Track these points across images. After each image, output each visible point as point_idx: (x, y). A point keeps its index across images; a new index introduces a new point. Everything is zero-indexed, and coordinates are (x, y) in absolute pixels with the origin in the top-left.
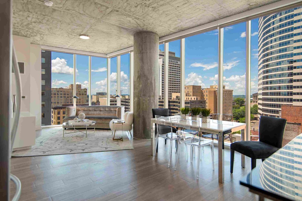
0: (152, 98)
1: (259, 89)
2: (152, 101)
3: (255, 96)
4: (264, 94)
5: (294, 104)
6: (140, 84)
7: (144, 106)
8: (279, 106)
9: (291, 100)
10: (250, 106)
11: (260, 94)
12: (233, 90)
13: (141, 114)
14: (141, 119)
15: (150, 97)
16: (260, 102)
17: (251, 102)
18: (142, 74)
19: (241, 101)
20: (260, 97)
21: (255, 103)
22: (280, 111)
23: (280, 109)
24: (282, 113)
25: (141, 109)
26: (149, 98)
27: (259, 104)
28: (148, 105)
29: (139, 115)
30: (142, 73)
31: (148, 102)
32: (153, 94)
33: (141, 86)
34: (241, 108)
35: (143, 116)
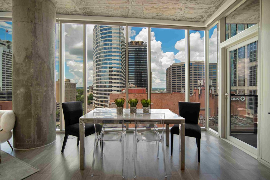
0: (50, 89)
1: (94, 83)
2: (50, 93)
3: (91, 88)
4: (97, 86)
5: (113, 92)
6: (30, 68)
7: (38, 99)
8: (108, 94)
9: (111, 90)
10: (87, 94)
11: (94, 87)
12: (76, 84)
13: (32, 112)
14: (33, 120)
15: (47, 86)
16: (95, 92)
17: (88, 92)
18: (34, 54)
19: (82, 91)
20: (95, 88)
21: (91, 93)
22: (109, 97)
23: (109, 96)
24: (110, 98)
25: (32, 104)
26: (45, 89)
27: (94, 93)
28: (45, 98)
29: (29, 114)
30: (33, 52)
31: (45, 94)
32: (51, 84)
33: (32, 70)
34: (82, 96)
35: (37, 115)
